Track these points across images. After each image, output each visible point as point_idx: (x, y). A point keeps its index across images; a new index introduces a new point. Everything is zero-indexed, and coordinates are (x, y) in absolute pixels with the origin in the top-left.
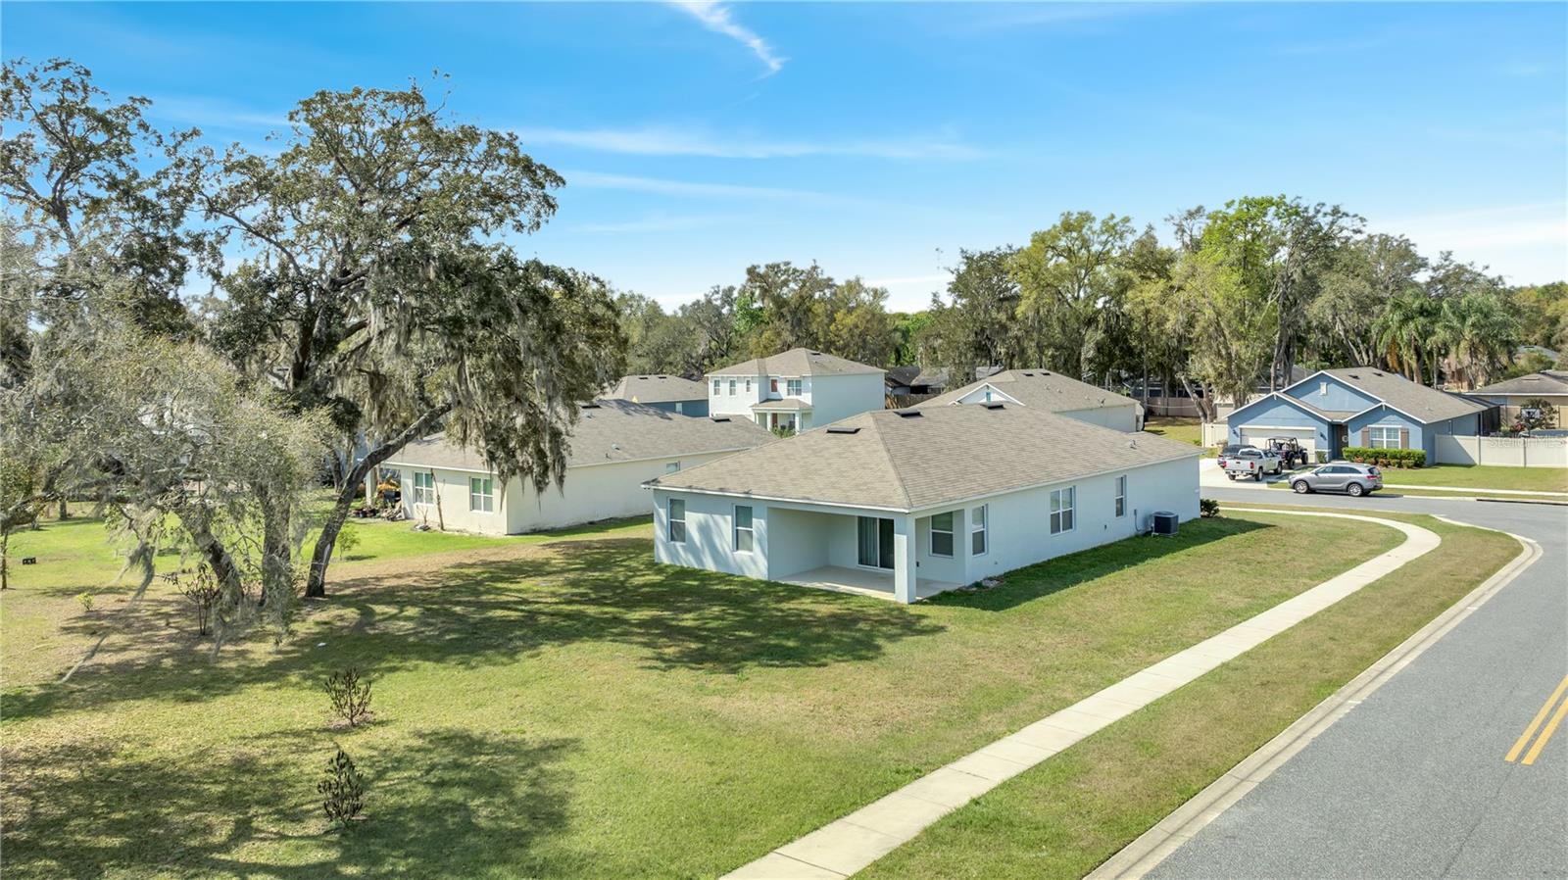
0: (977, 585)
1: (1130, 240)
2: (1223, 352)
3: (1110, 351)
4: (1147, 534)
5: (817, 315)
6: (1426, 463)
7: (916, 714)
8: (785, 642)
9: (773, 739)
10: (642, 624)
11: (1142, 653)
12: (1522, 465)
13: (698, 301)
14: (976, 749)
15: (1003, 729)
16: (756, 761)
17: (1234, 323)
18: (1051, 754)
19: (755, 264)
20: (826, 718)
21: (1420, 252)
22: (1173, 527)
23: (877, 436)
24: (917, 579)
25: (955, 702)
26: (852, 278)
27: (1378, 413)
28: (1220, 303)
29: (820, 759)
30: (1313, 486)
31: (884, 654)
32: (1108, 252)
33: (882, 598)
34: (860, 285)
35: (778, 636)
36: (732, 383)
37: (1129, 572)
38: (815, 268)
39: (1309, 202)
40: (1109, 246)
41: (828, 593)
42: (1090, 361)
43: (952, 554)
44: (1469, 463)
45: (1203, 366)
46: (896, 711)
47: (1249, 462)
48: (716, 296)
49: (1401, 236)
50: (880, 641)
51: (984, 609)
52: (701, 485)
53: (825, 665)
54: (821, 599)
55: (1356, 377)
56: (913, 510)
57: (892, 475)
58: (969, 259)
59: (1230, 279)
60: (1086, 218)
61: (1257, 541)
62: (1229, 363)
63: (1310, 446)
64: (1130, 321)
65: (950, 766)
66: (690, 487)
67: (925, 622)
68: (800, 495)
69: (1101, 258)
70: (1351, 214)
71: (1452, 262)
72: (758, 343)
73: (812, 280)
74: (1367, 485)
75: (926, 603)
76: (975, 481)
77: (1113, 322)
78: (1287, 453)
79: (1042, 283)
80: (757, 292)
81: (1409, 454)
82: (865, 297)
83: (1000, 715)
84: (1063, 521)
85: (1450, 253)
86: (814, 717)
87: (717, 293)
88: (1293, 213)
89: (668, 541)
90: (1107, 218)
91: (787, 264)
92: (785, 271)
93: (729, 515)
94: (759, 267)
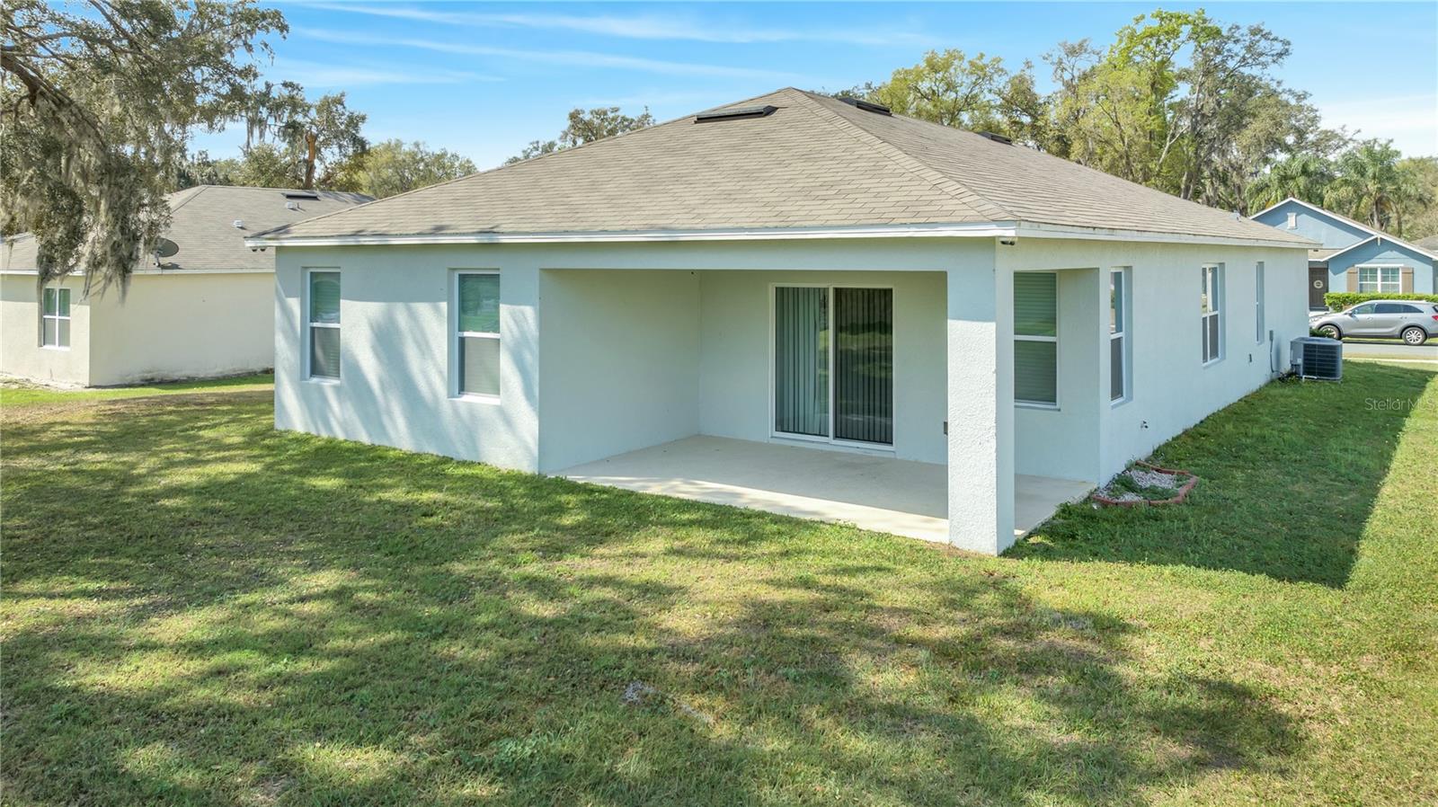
0: (1126, 484)
1: (1000, 82)
4: (1291, 377)
13: (515, 156)
19: (579, 108)
22: (1339, 367)
27: (1372, 248)
32: (976, 95)
38: (646, 116)
39: (1224, 25)
40: (976, 90)
41: (721, 516)
43: (1054, 401)
52: (380, 228)
56: (1025, 230)
59: (1140, 109)
60: (954, 56)
66: (356, 234)
69: (969, 102)
71: (1318, 128)
74: (1431, 329)
80: (580, 141)
87: (537, 149)
88: (1206, 32)
89: (303, 378)
90: (975, 57)
91: (616, 110)
92: (613, 119)
93: (443, 301)
94: (583, 112)
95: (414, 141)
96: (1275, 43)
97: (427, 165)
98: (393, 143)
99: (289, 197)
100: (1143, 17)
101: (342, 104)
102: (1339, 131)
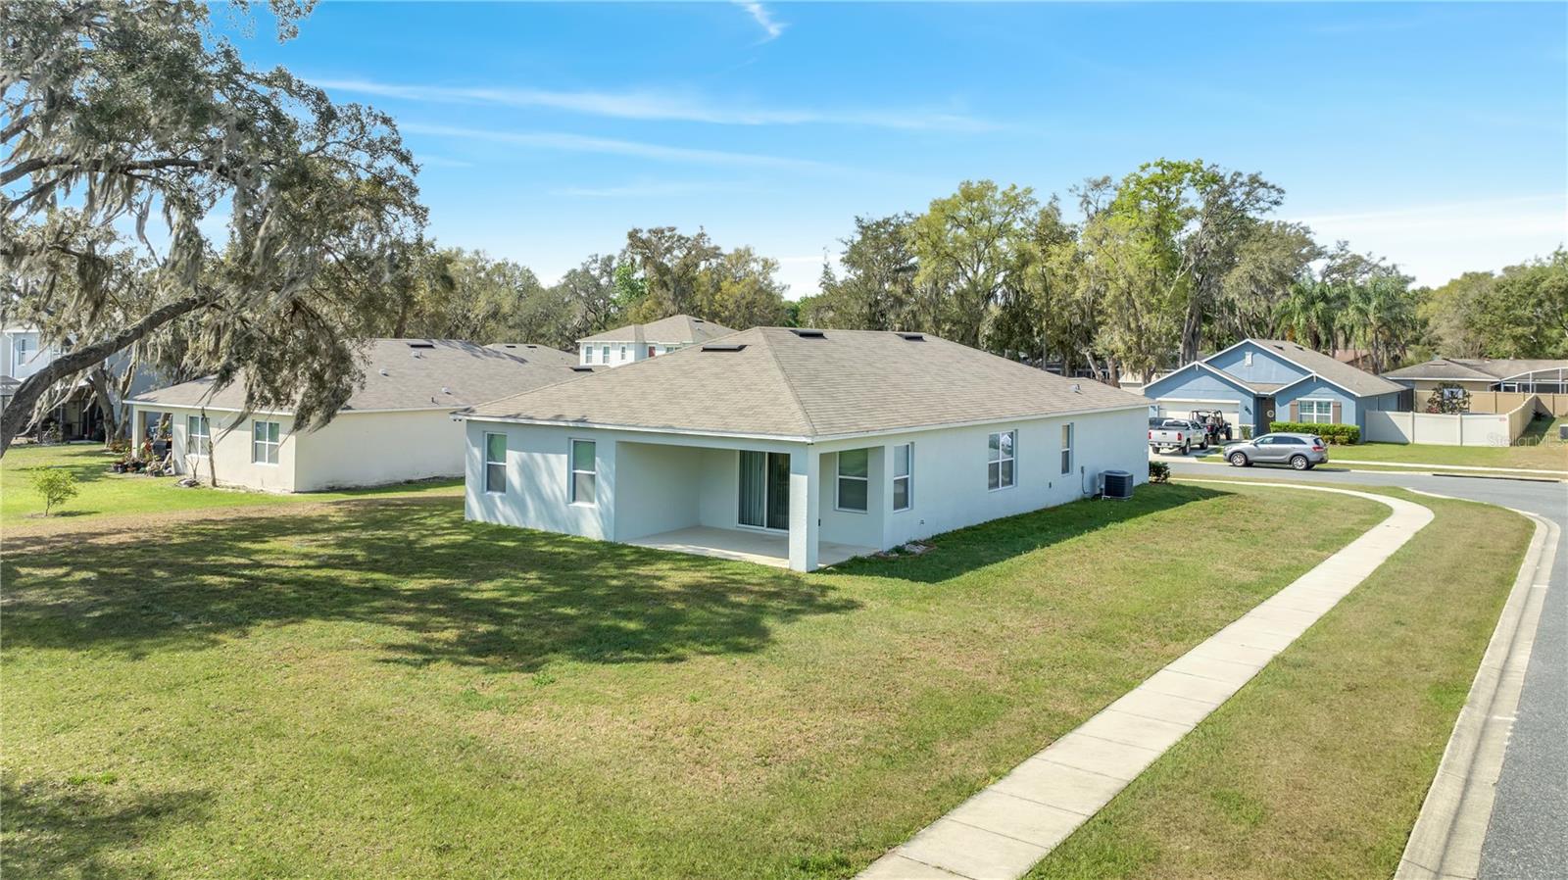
0: (899, 550)
1: (1032, 213)
2: (1133, 326)
3: (1009, 328)
4: (1097, 497)
5: (702, 284)
6: (1360, 440)
7: (830, 743)
8: (623, 624)
9: (572, 793)
10: (418, 596)
11: (1153, 642)
12: (1458, 444)
13: (574, 271)
14: (943, 812)
15: (981, 770)
16: (531, 845)
17: (1146, 293)
18: (1077, 821)
19: (637, 227)
20: (675, 751)
21: (1319, 241)
22: (1127, 490)
23: (769, 354)
24: (820, 543)
25: (892, 719)
26: (742, 247)
27: (1310, 384)
28: (1131, 270)
29: (654, 838)
30: (1251, 458)
31: (775, 642)
32: (1010, 224)
33: (770, 564)
34: (750, 255)
35: (617, 614)
36: (606, 350)
37: (1092, 537)
38: (702, 235)
39: (1226, 171)
40: (1010, 218)
42: (989, 338)
43: (866, 509)
44: (1401, 441)
45: (1111, 339)
46: (795, 738)
47: (1176, 433)
48: (594, 265)
49: (1298, 224)
50: (769, 622)
51: (913, 580)
52: (530, 413)
53: (681, 659)
54: (684, 564)
55: (1281, 348)
56: (817, 439)
57: (787, 396)
58: (864, 229)
59: (1143, 249)
60: (988, 187)
61: (1228, 508)
62: (1140, 337)
63: (1234, 420)
64: (1030, 298)
65: (902, 850)
66: (517, 416)
67: (832, 596)
68: (663, 423)
69: (1003, 230)
70: (1269, 185)
71: (1348, 252)
72: (638, 312)
73: (699, 250)
74: (1312, 457)
75: (830, 572)
76: (897, 411)
77: (1012, 299)
78: (1212, 427)
79: (942, 252)
80: (638, 259)
81: (1343, 429)
82: (756, 267)
83: (970, 744)
84: (1003, 474)
85: (1346, 243)
86: (654, 749)
87: (596, 261)
88: (1209, 181)
89: (483, 492)
90: (1008, 188)
91: (672, 229)
92: (669, 238)
93: (564, 453)
94: (642, 231)
95: (476, 248)
96: (1272, 190)
97: (488, 275)
98: (454, 251)
99: (413, 346)
100: (1149, 165)
101: (433, 247)
102: (1366, 258)
